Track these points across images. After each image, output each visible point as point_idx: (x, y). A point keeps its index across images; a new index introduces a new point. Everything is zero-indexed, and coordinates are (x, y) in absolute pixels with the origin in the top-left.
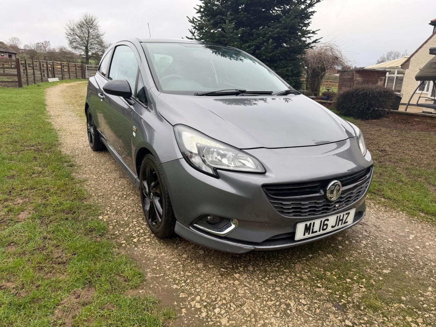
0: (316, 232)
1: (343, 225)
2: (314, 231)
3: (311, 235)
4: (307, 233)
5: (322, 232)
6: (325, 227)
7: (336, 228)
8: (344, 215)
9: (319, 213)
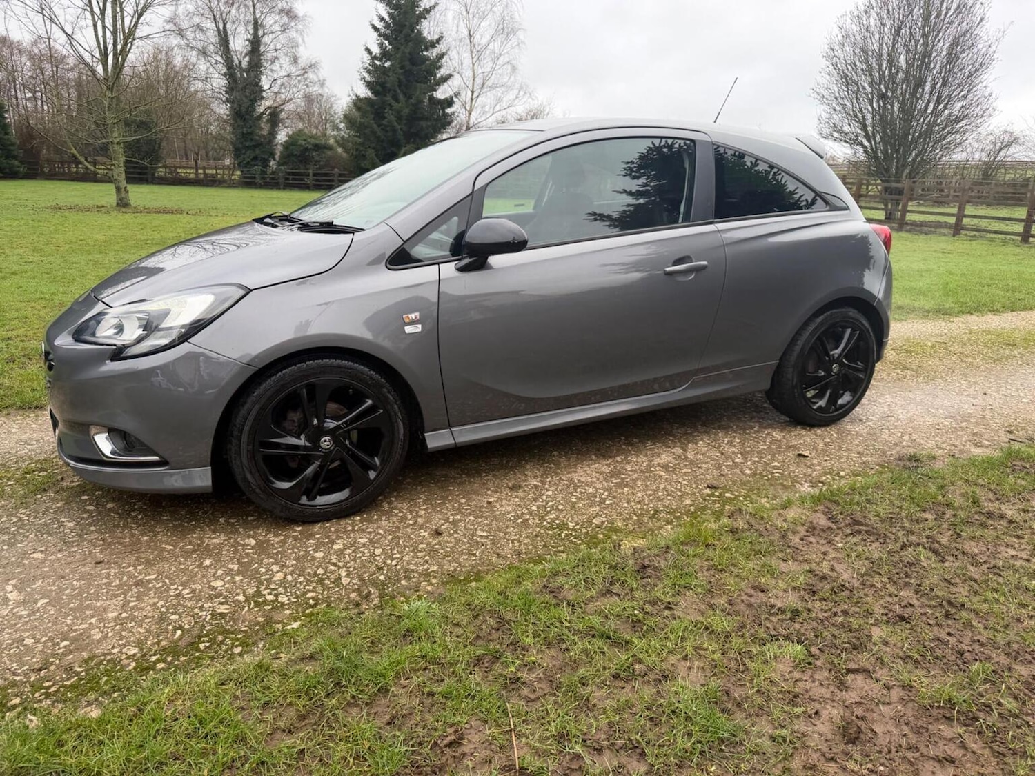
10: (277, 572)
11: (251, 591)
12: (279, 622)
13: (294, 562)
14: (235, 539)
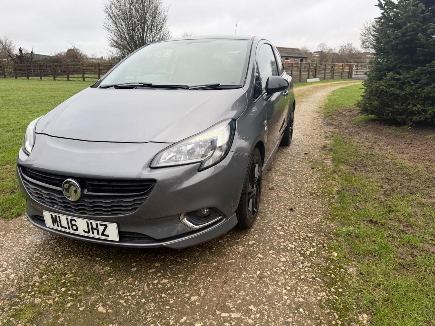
0: (65, 228)
1: (100, 237)
2: (63, 225)
3: (60, 228)
4: (56, 224)
5: (71, 231)
6: (74, 227)
7: (90, 235)
8: (97, 224)
9: (63, 209)
10: (288, 245)
11: (298, 254)
12: (330, 256)
13: (283, 239)
14: (246, 244)
